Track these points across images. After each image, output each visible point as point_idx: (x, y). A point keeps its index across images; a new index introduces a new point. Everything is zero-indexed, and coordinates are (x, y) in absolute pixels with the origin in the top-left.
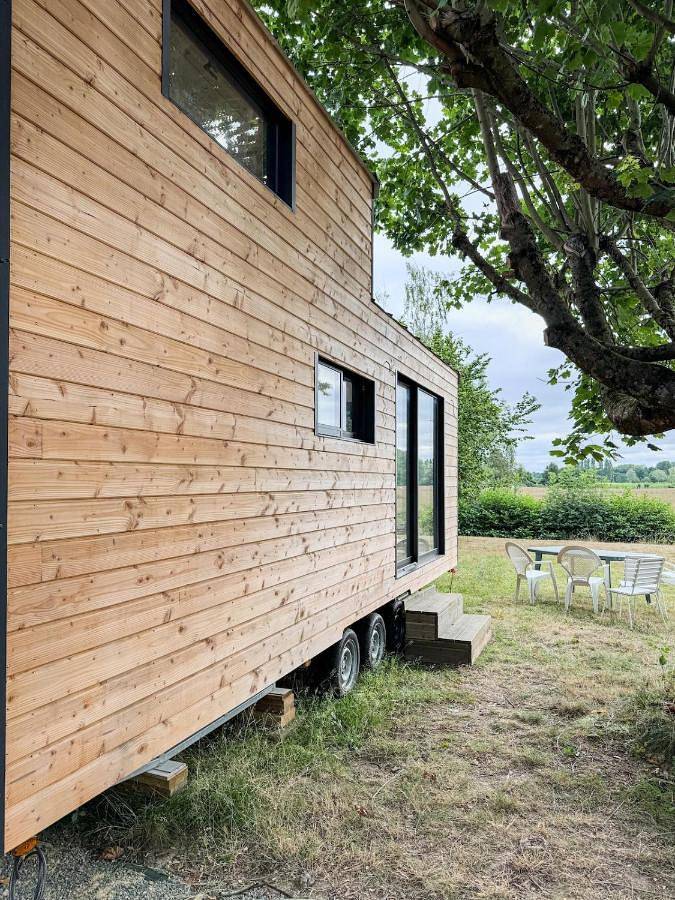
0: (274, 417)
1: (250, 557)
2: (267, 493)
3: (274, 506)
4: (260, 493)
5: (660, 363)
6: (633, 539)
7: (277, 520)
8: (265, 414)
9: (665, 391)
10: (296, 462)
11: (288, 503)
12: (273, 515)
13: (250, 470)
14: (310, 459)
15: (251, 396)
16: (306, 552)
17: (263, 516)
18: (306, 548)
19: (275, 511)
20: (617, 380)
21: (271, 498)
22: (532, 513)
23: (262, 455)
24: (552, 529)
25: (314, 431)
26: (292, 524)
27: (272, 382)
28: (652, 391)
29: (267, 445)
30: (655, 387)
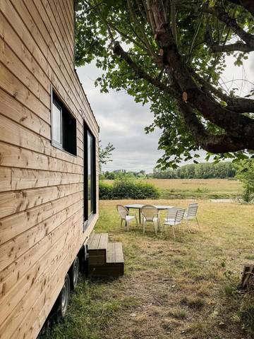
0: (24, 123)
1: (7, 256)
2: (20, 191)
3: (26, 202)
4: (15, 191)
5: (245, 114)
6: (143, 198)
7: (28, 214)
8: (19, 119)
9: (249, 128)
10: (41, 165)
11: (36, 198)
12: (25, 211)
13: (6, 170)
14: (49, 163)
15: (7, 97)
16: (46, 234)
17: (18, 212)
18: (47, 231)
19: (27, 206)
20: (225, 121)
21: (24, 195)
22: (109, 190)
23: (17, 156)
24: (115, 196)
25: (51, 142)
26: (38, 214)
27: (24, 92)
28: (243, 128)
29: (20, 147)
30: (244, 125)
